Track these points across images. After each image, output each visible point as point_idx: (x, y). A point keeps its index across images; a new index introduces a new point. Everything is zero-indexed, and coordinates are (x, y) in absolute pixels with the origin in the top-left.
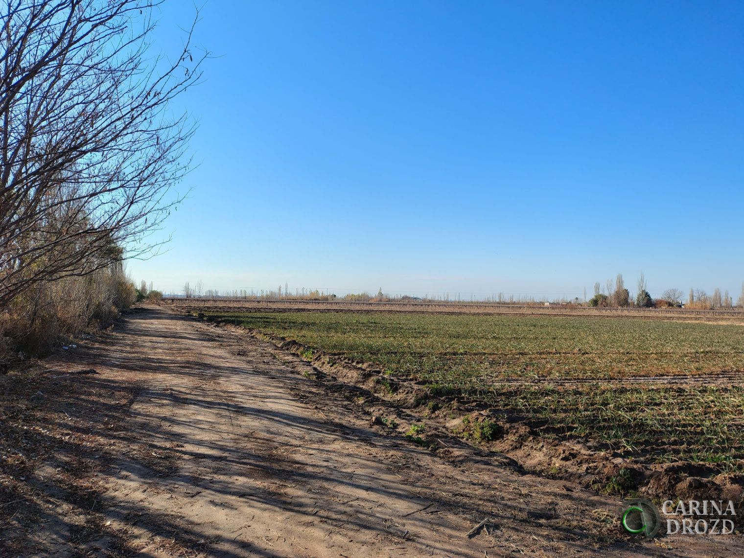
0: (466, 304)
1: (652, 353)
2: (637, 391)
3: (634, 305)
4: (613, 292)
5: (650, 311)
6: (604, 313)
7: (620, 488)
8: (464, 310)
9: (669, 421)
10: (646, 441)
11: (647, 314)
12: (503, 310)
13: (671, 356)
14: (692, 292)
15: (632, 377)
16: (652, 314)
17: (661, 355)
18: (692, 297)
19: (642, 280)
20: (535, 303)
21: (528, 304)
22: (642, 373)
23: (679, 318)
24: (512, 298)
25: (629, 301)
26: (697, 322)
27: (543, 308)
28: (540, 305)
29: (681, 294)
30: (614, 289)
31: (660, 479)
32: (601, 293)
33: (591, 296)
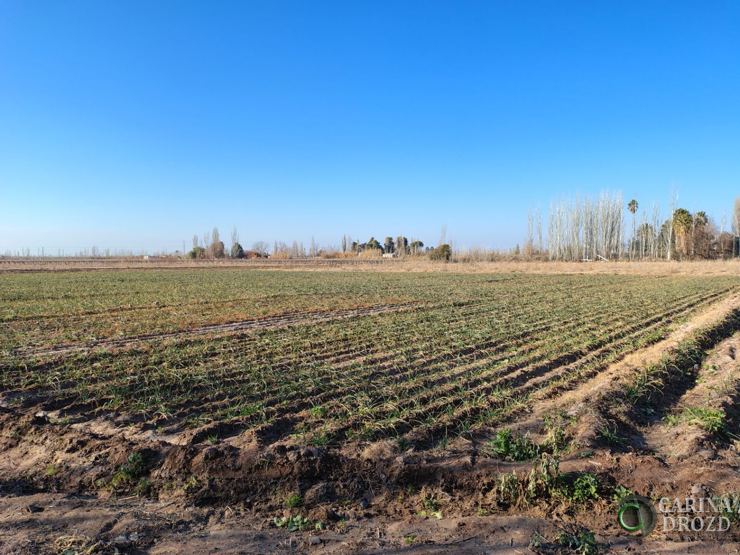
0: (51, 260)
1: (230, 301)
2: (201, 342)
3: (229, 256)
4: (209, 245)
5: (242, 261)
6: (201, 264)
7: (130, 477)
8: (49, 267)
9: (220, 373)
10: (188, 401)
11: (240, 264)
12: (96, 266)
13: (245, 302)
14: (276, 244)
15: (203, 327)
16: (243, 264)
17: (237, 302)
18: (276, 249)
19: (235, 234)
20: (133, 257)
21: (125, 258)
22: (213, 322)
23: (263, 267)
24: (108, 252)
25: (225, 253)
26: (277, 269)
27: (141, 262)
28: (139, 259)
29: (267, 246)
30: (211, 241)
31: (175, 457)
32: (199, 245)
33: (190, 249)
